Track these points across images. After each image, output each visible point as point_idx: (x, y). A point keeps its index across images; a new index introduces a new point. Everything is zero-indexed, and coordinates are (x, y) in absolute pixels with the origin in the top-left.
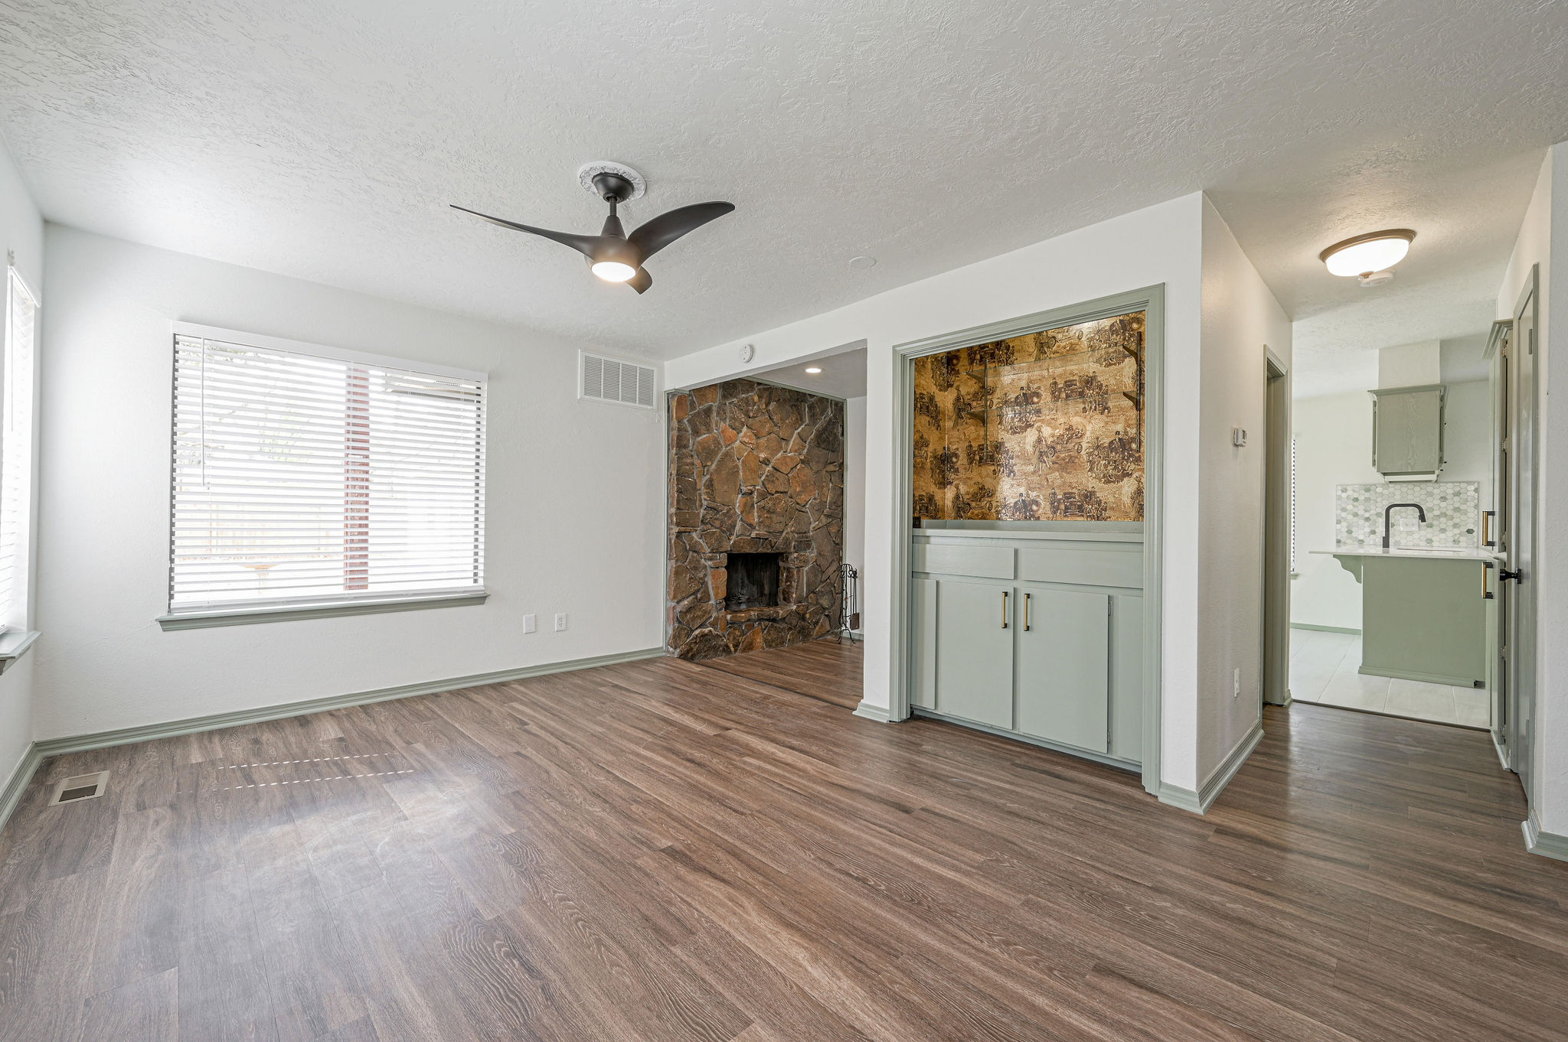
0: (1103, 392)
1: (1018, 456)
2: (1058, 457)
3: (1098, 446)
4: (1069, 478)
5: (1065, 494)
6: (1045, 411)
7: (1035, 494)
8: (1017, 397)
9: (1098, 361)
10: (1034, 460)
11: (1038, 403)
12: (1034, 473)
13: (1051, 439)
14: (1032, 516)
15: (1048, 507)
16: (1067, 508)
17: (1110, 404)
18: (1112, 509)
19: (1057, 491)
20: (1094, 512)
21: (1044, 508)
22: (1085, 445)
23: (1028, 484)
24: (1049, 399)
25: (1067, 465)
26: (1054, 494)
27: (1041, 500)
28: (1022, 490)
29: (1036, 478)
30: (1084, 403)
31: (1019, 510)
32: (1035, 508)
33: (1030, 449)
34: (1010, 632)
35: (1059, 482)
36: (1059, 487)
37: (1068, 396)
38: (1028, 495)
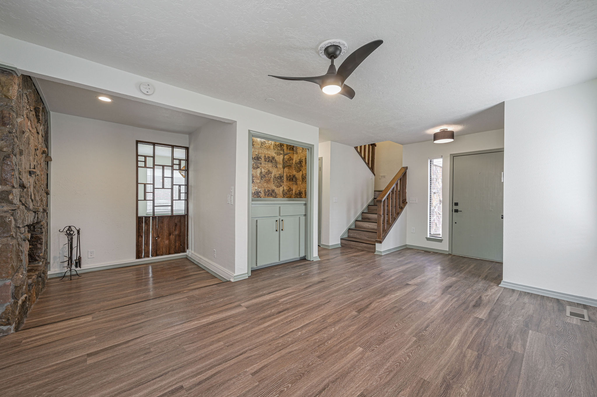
0: (276, 162)
1: (255, 177)
2: (266, 179)
3: (275, 177)
4: (269, 186)
5: (268, 190)
6: (263, 164)
7: (260, 189)
8: (255, 157)
9: (275, 153)
10: (260, 179)
11: (261, 161)
12: (260, 183)
13: (264, 173)
14: (259, 196)
15: (263, 194)
16: (268, 194)
17: (278, 166)
18: (278, 195)
19: (266, 189)
20: (274, 196)
21: (262, 194)
22: (272, 176)
23: (258, 186)
24: (264, 160)
25: (268, 181)
26: (265, 190)
27: (262, 191)
28: (256, 188)
29: (260, 184)
30: (272, 164)
31: (255, 194)
32: (260, 194)
33: (258, 175)
34: (278, 232)
35: (266, 186)
36: (266, 188)
37: (268, 161)
38: (258, 190)
